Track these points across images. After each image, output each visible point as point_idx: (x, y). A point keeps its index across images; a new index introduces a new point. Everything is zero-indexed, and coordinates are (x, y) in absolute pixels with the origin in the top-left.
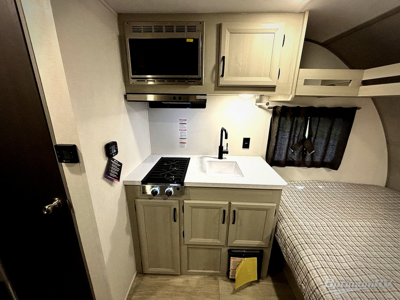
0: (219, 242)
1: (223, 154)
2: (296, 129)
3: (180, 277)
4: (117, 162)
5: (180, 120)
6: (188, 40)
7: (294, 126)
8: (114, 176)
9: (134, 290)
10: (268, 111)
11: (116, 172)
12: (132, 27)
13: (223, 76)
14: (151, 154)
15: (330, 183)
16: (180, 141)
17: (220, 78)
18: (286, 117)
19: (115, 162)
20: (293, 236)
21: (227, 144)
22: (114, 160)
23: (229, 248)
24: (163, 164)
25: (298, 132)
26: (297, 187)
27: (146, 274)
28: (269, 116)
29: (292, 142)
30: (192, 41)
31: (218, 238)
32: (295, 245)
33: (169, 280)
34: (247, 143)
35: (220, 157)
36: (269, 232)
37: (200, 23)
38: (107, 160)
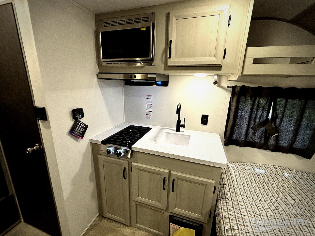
0: (161, 206)
1: (181, 128)
2: (257, 110)
3: (129, 228)
4: (83, 124)
5: (147, 96)
6: (142, 29)
7: (256, 107)
8: (78, 134)
9: (92, 227)
10: (227, 90)
11: (81, 131)
12: (104, 23)
13: (170, 57)
14: (124, 122)
15: (300, 173)
16: (146, 113)
17: (168, 59)
18: (246, 97)
19: (81, 124)
20: (228, 219)
21: (184, 119)
22: (80, 122)
23: (170, 214)
24: (129, 130)
25: (260, 113)
26: (256, 170)
27: (105, 217)
28: (228, 96)
29: (252, 123)
30: (145, 29)
31: (159, 201)
32: (225, 228)
33: (120, 228)
34: (205, 120)
35: (178, 130)
36: (208, 209)
37: (153, 14)
38: (74, 121)
